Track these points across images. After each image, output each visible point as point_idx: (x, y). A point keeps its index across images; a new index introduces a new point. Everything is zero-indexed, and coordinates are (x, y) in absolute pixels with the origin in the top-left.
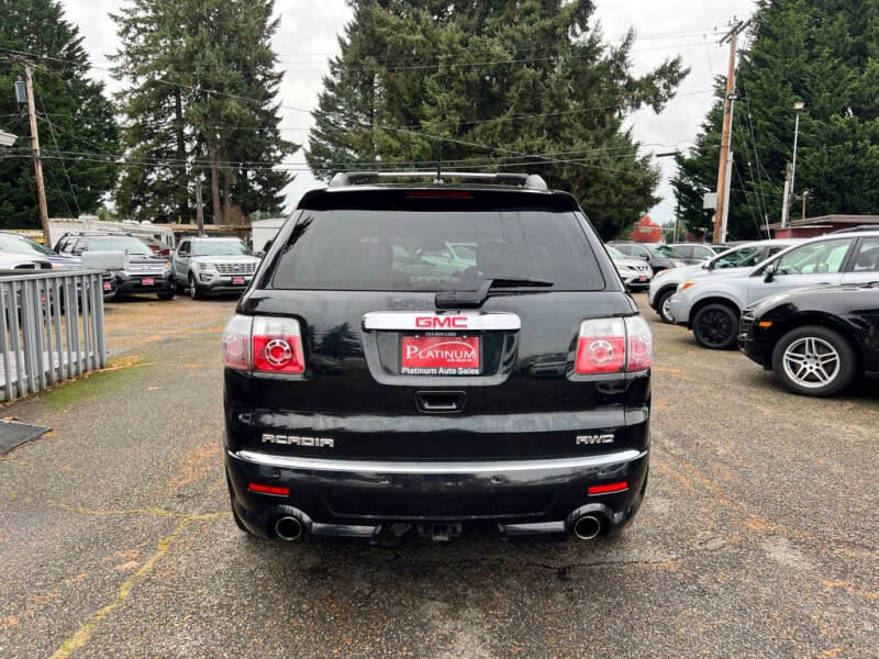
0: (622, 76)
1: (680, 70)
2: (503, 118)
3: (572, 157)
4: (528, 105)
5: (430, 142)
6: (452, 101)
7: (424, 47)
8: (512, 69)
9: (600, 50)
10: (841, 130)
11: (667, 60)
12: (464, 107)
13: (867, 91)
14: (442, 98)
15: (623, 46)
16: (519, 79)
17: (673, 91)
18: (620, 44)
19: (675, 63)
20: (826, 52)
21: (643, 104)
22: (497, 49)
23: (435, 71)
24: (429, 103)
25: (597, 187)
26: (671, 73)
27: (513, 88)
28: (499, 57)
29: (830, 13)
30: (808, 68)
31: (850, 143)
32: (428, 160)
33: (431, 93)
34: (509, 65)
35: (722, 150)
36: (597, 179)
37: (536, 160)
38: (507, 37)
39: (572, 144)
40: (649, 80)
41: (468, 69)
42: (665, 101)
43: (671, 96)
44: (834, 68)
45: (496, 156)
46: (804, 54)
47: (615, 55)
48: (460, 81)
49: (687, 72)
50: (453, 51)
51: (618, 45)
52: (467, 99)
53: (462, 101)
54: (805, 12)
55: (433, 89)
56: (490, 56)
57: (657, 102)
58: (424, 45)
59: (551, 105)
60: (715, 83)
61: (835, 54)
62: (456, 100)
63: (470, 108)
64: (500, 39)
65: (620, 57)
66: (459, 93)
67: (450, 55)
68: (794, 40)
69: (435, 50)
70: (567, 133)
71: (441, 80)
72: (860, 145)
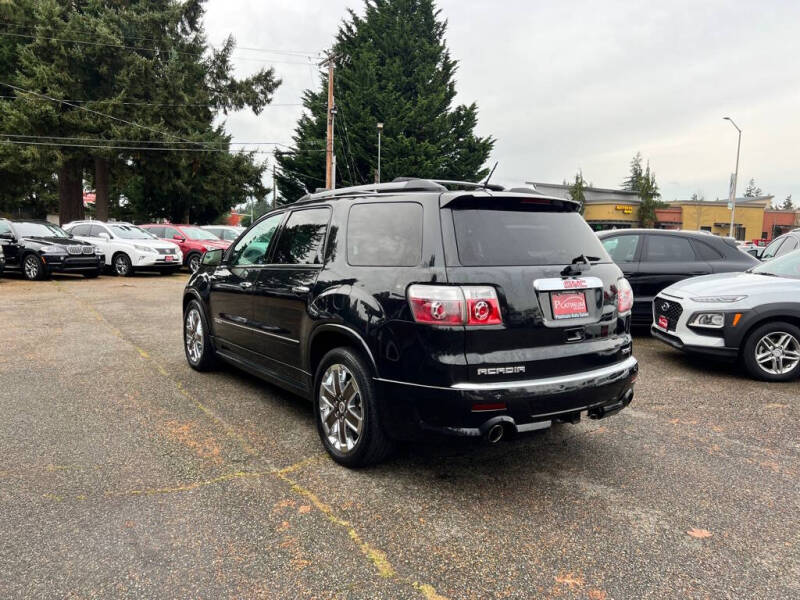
0: (226, 78)
1: (274, 80)
2: (114, 101)
3: (188, 146)
4: (139, 90)
5: (29, 115)
6: (53, 75)
7: (15, 14)
8: (121, 52)
9: (203, 50)
10: (407, 146)
11: (263, 70)
12: (66, 83)
13: (419, 119)
14: (41, 69)
15: (224, 50)
16: (129, 64)
17: (270, 96)
18: (221, 48)
19: (269, 73)
20: (390, 86)
21: (246, 105)
22: (103, 30)
23: (30, 41)
24: (24, 73)
25: (215, 175)
26: (267, 81)
27: (123, 72)
28: (106, 39)
29: (390, 57)
30: (379, 97)
31: (412, 157)
32: (26, 133)
33: (26, 63)
34: (118, 49)
35: (328, 154)
36: (215, 168)
37: (152, 145)
38: (112, 21)
39: (188, 134)
40: (248, 84)
41: (70, 45)
42: (264, 105)
43: (269, 101)
44: (396, 99)
45: (108, 137)
46: (376, 86)
47: (218, 57)
48: (62, 56)
49: (280, 83)
50: (53, 24)
51: (220, 49)
52: (71, 75)
53: (64, 76)
54: (374, 52)
55: (27, 58)
56: (95, 36)
57: (256, 105)
58: (15, 11)
59: (166, 95)
60: (304, 96)
61: (395, 88)
62: (58, 75)
63: (74, 85)
64: (105, 21)
65: (222, 59)
66: (61, 68)
67: (49, 28)
68: (369, 73)
69: (28, 19)
70: (183, 123)
71: (39, 51)
72: (419, 159)
